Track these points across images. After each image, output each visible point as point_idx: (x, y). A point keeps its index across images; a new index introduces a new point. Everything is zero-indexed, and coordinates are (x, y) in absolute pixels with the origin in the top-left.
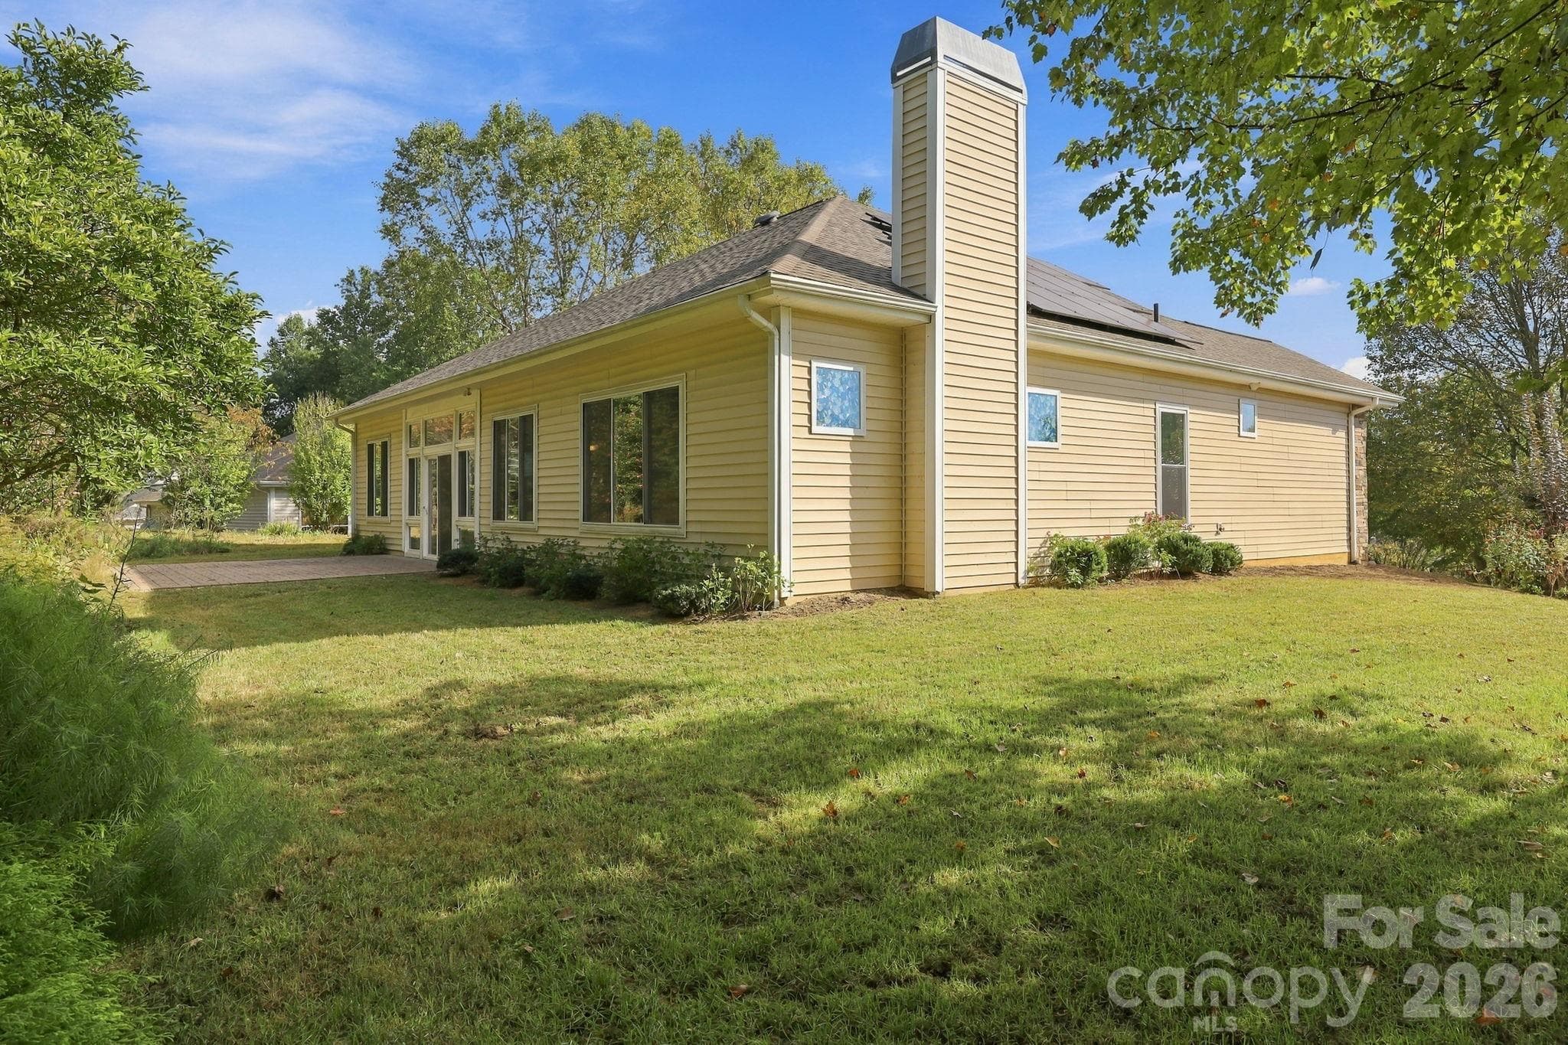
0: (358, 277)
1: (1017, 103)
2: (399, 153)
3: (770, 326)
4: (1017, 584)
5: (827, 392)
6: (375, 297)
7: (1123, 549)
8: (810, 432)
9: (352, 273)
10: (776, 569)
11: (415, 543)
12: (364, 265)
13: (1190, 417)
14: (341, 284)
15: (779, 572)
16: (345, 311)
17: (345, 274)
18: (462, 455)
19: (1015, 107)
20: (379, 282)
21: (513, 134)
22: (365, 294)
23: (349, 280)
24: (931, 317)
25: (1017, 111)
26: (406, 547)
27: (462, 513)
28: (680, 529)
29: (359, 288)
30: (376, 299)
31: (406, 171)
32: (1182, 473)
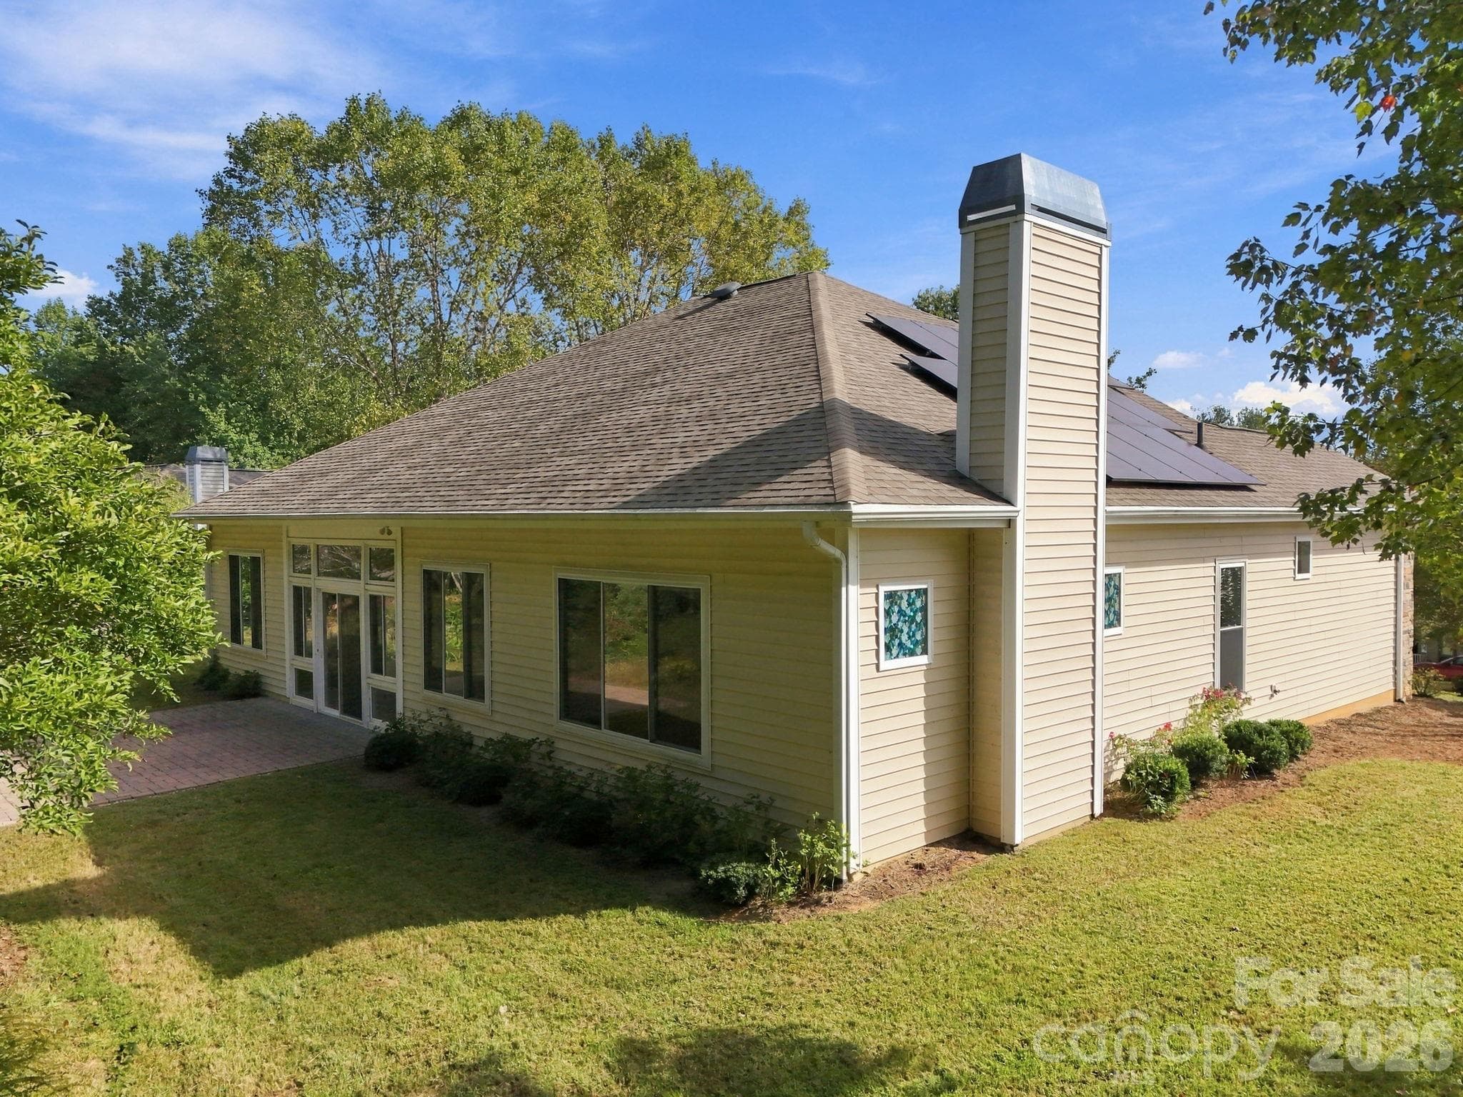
0: (139, 256)
1: (1100, 246)
2: (231, 155)
3: (837, 553)
4: (1092, 816)
5: (895, 618)
6: (161, 283)
7: (1198, 756)
8: (878, 670)
9: (130, 253)
10: (845, 842)
11: (304, 682)
12: (146, 241)
13: (1249, 568)
14: (116, 265)
15: (848, 845)
16: (124, 299)
17: (121, 254)
18: (375, 602)
19: (1097, 250)
20: (166, 267)
21: (377, 138)
22: (148, 279)
23: (126, 260)
24: (1010, 523)
25: (1100, 256)
26: (289, 686)
27: (377, 669)
28: (704, 757)
29: (140, 270)
30: (164, 286)
31: (240, 178)
32: (1239, 635)
